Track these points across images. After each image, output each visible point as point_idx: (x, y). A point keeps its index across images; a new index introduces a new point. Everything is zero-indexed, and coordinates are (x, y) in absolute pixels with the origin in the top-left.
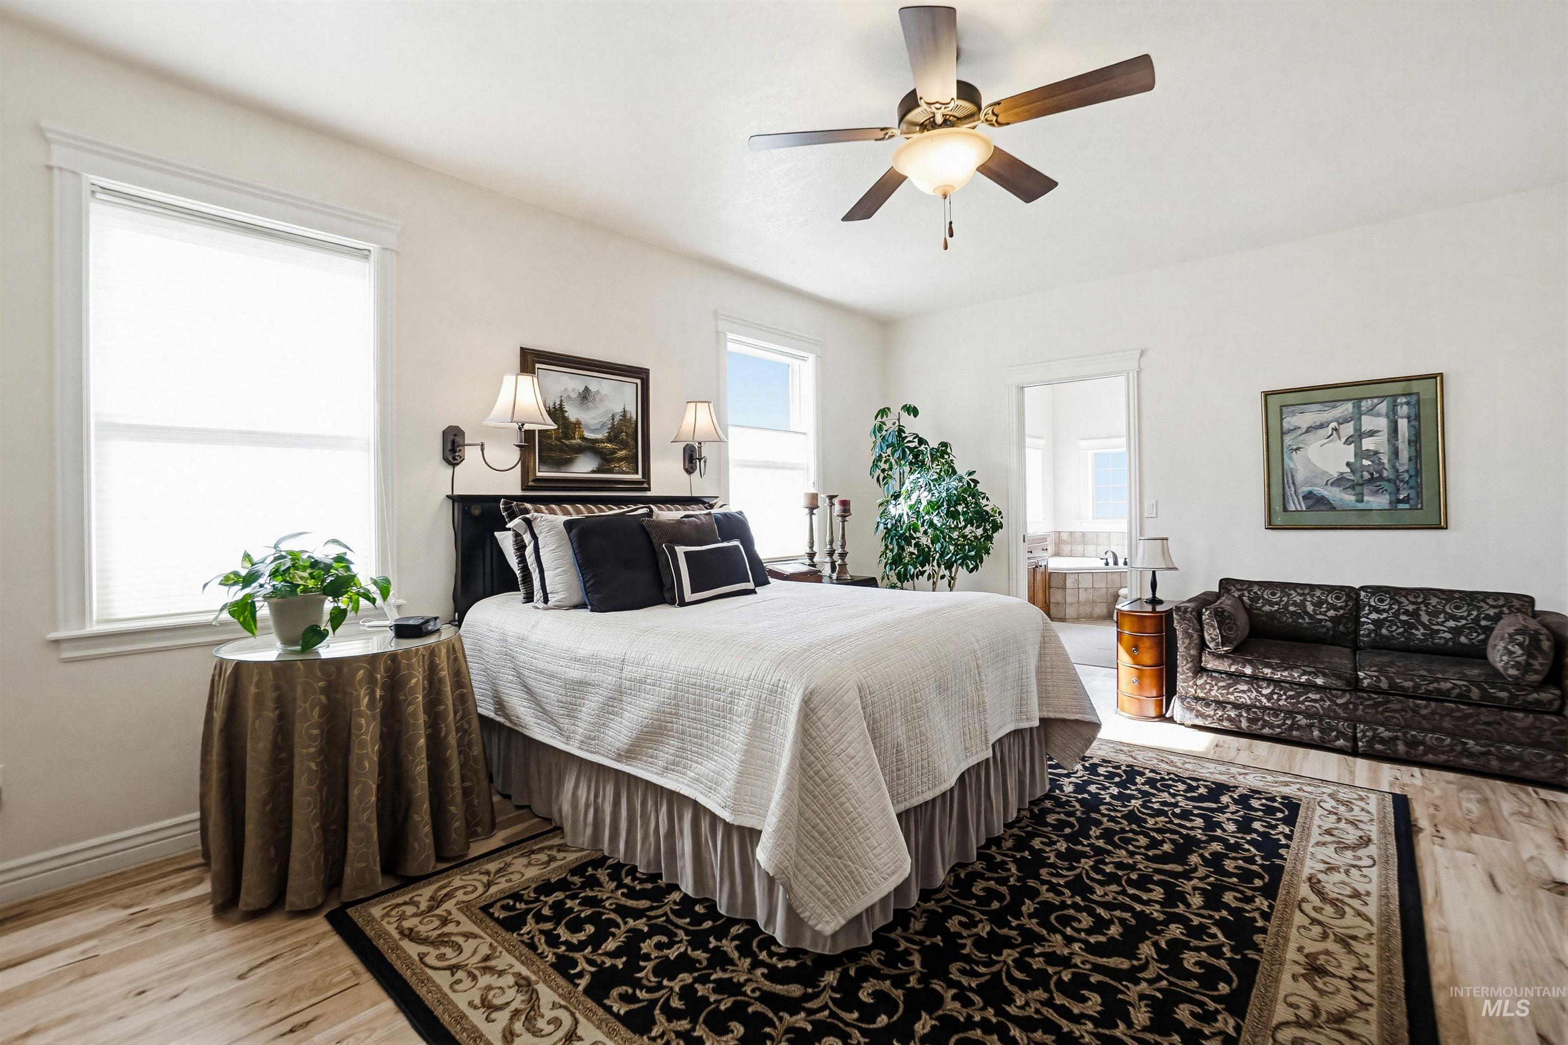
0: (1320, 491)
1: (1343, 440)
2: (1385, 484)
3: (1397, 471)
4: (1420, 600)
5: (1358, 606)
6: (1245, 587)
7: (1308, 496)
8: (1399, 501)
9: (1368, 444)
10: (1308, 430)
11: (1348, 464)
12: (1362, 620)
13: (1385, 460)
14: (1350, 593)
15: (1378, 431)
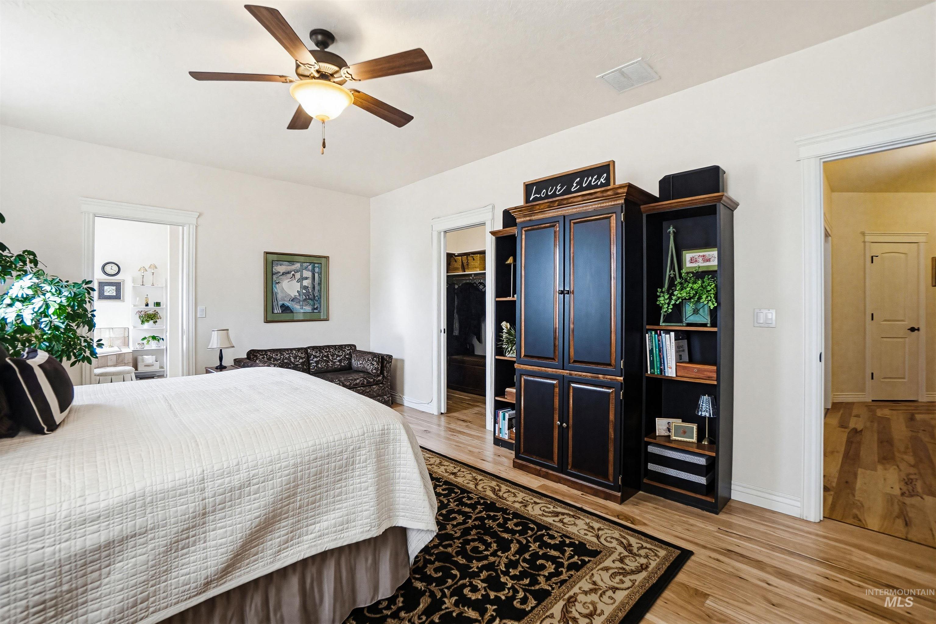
0: (287, 304)
1: (296, 280)
2: (310, 301)
3: (314, 296)
4: (328, 350)
5: (308, 356)
6: (264, 353)
7: (283, 306)
8: (315, 309)
9: (305, 283)
10: (283, 274)
11: (298, 292)
12: (311, 362)
13: (310, 291)
14: (305, 350)
15: (308, 278)
